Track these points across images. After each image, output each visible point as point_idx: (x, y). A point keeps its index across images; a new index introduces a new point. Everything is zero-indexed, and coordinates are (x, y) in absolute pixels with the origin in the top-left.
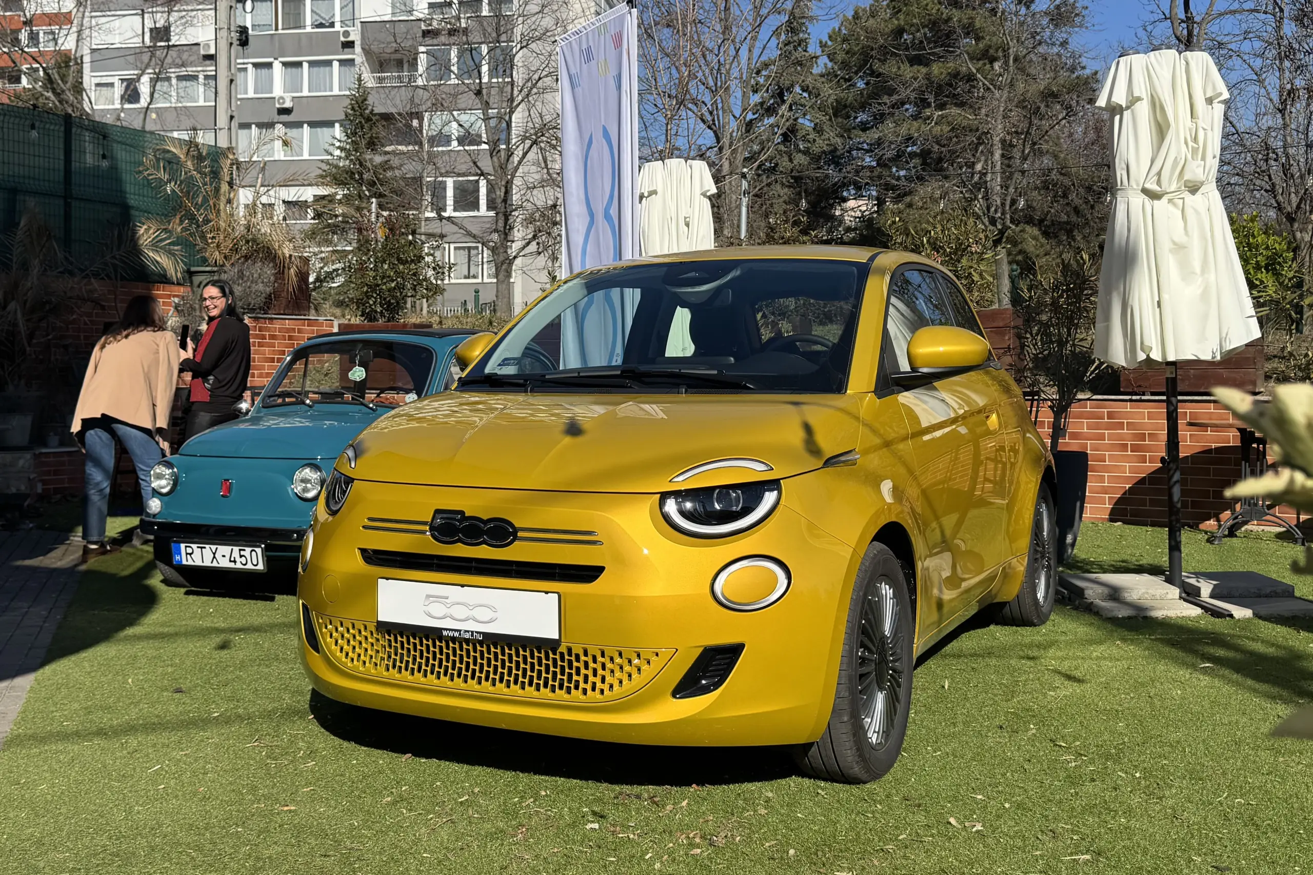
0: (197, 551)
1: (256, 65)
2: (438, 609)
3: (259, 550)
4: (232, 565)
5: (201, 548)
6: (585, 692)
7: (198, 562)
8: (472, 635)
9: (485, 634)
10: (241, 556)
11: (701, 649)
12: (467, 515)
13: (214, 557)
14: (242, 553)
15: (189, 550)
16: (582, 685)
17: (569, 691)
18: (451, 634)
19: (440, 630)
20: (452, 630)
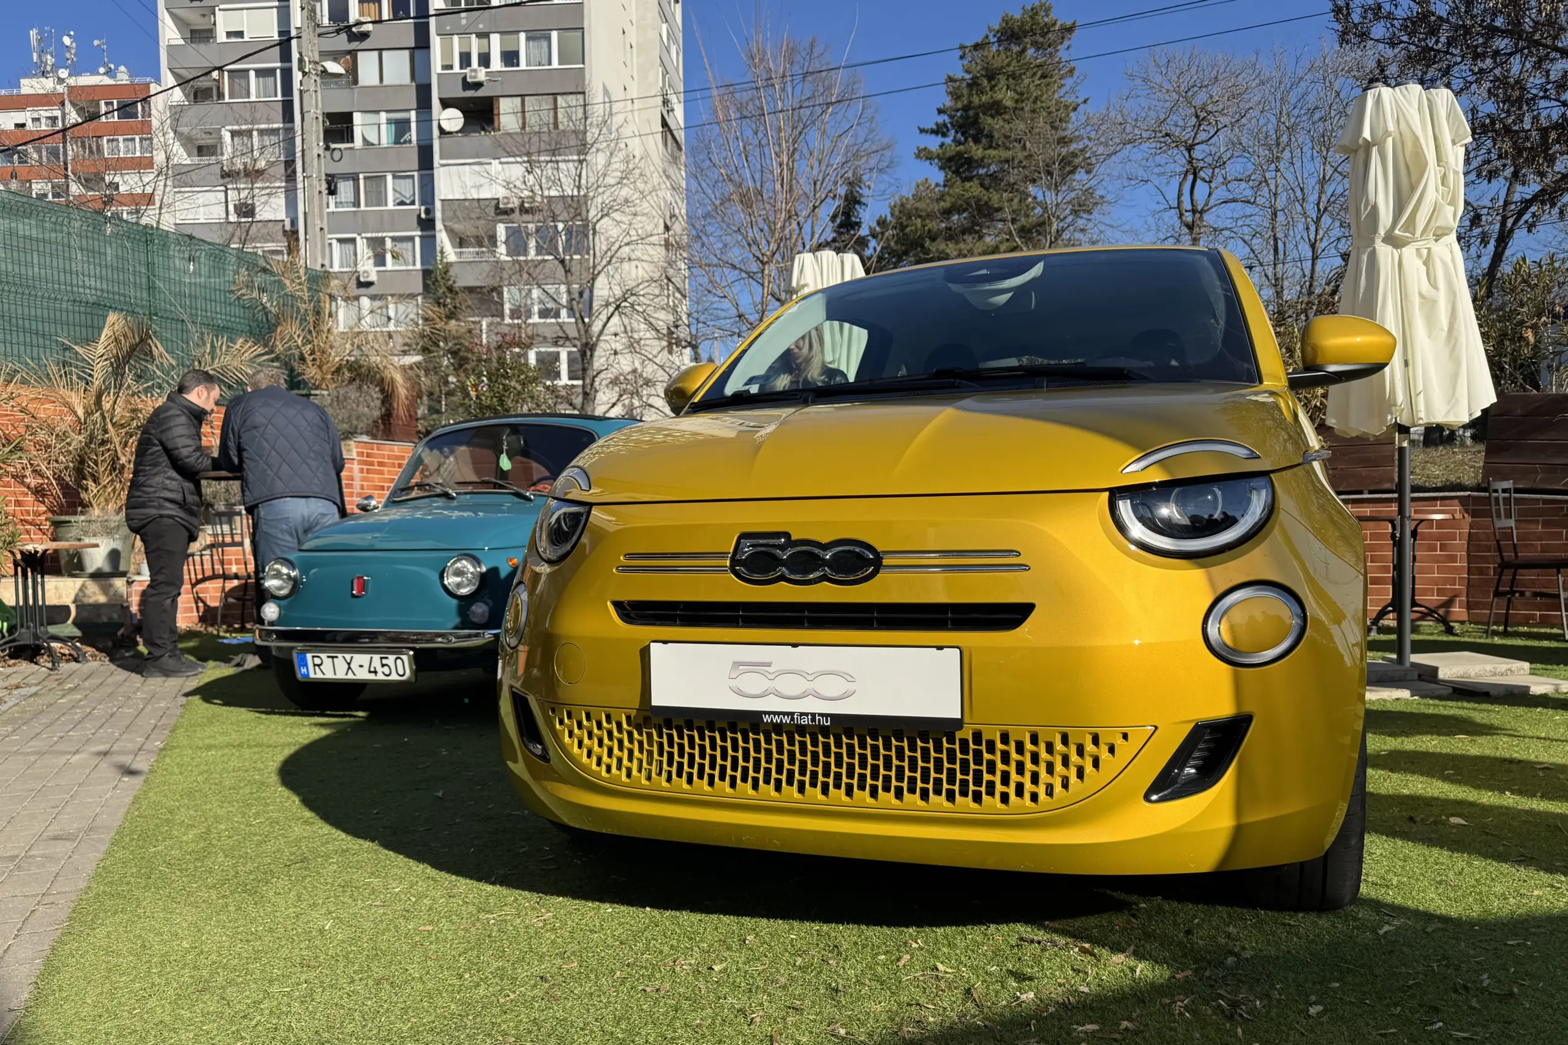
0: (328, 662)
1: (340, 241)
2: (753, 683)
3: (405, 657)
4: (372, 677)
5: (333, 657)
6: (1005, 798)
7: (329, 675)
8: (814, 719)
9: (834, 717)
10: (383, 665)
11: (1192, 725)
12: (793, 538)
13: (349, 668)
14: (385, 661)
15: (317, 661)
16: (999, 788)
17: (977, 798)
18: (777, 719)
19: (758, 714)
20: (778, 713)
